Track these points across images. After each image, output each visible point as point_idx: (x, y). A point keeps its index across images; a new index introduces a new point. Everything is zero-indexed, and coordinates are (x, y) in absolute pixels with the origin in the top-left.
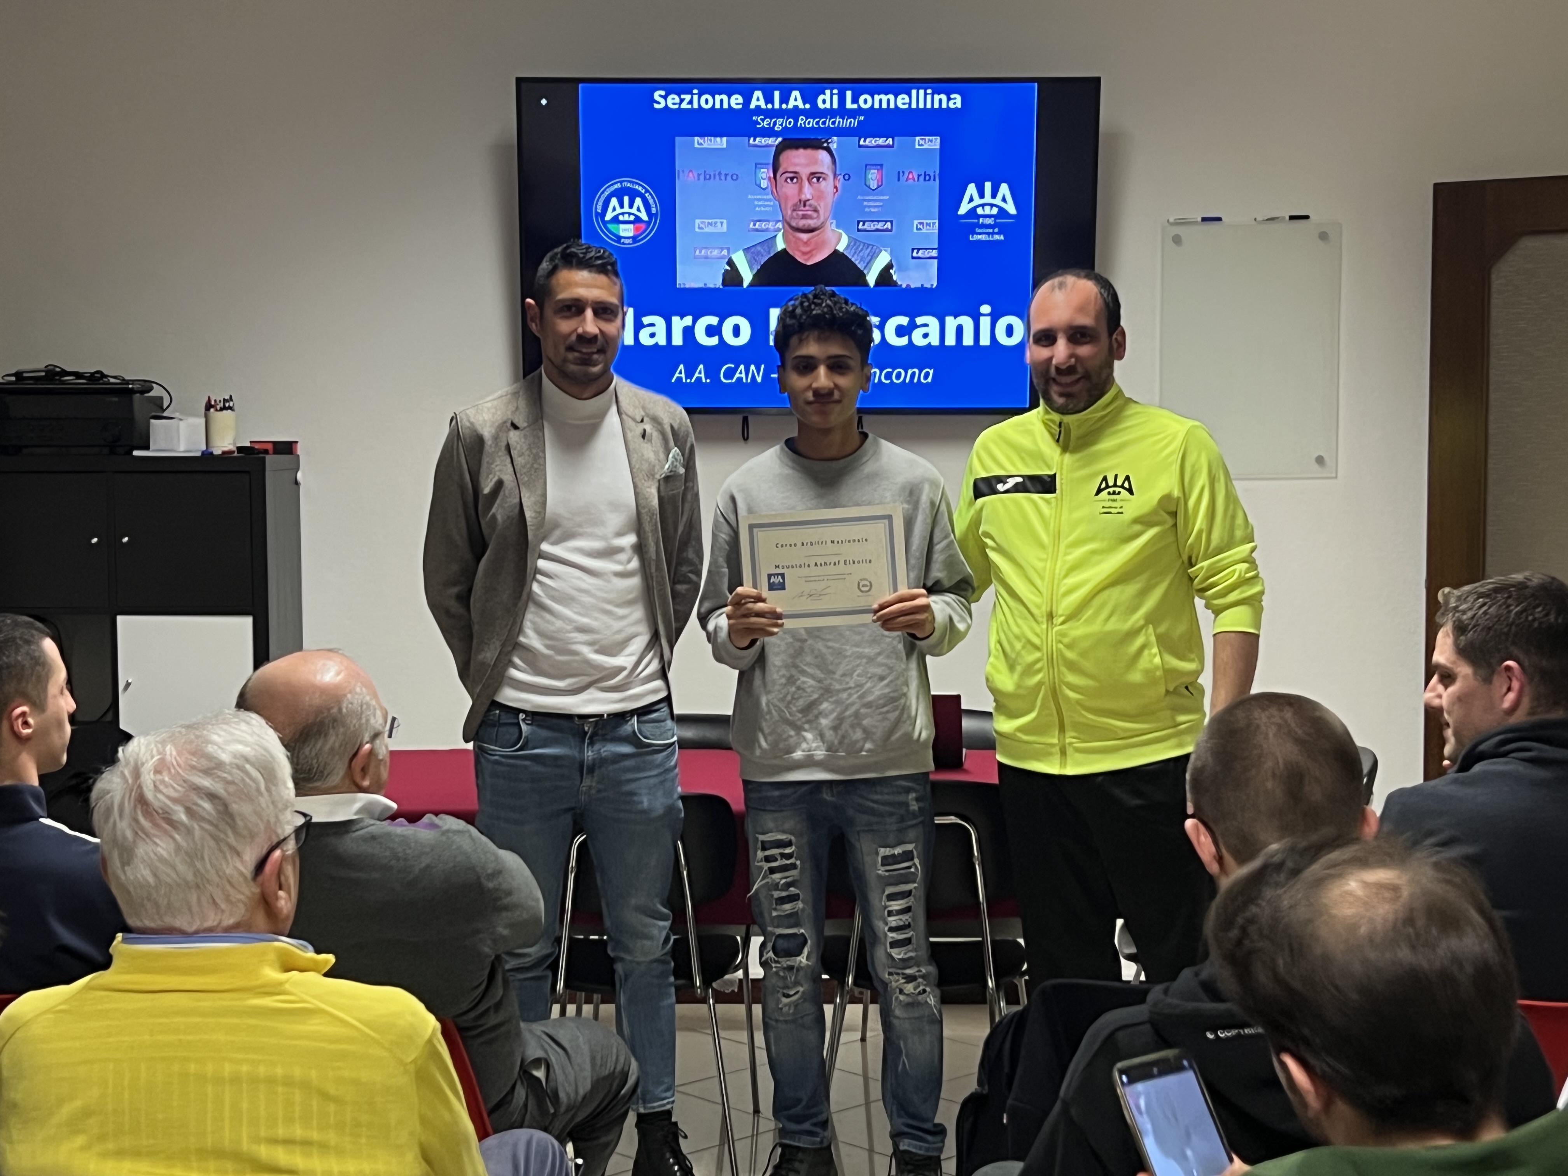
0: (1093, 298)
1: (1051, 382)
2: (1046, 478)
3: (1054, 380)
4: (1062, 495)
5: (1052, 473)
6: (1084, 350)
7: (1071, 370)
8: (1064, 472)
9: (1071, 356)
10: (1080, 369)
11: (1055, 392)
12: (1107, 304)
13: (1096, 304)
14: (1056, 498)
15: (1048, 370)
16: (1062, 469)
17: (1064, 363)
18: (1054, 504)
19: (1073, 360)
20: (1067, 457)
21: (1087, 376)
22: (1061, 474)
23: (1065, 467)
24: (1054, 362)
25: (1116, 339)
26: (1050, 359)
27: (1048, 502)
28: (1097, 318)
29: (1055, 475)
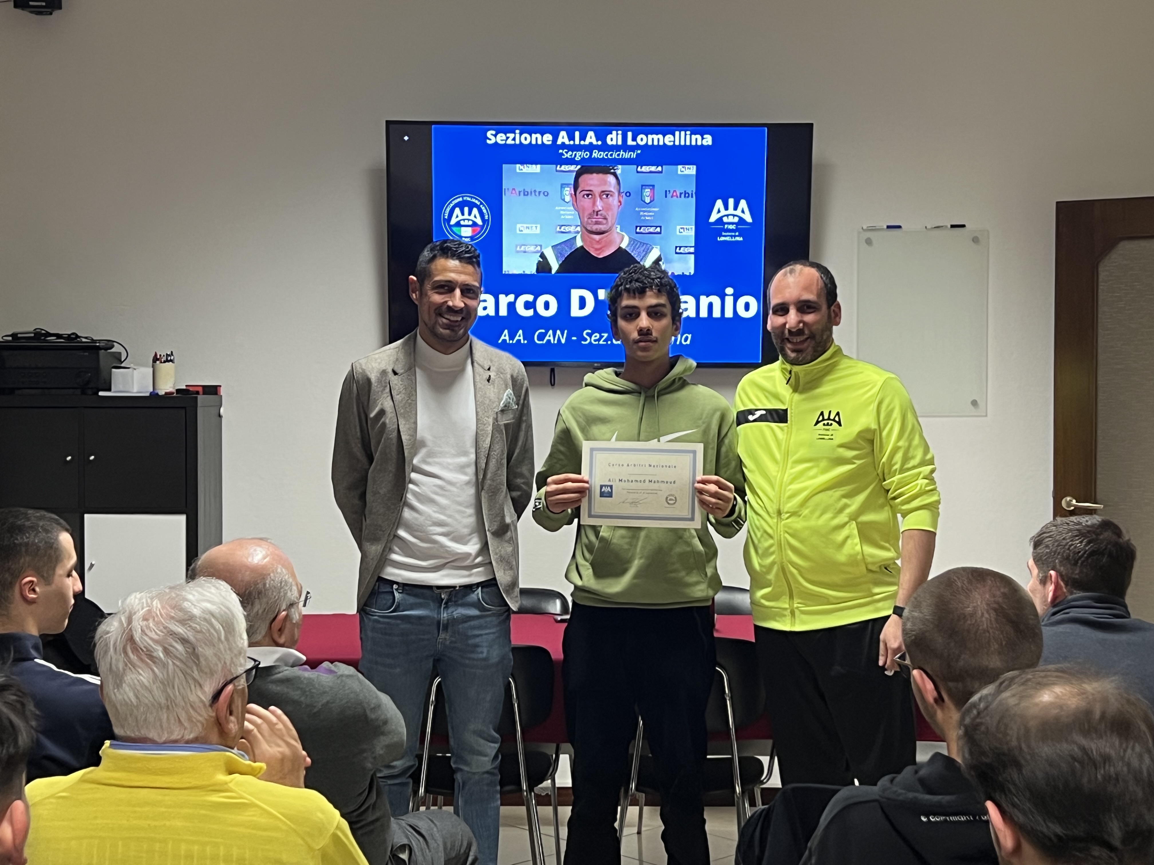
0: (815, 281)
1: (786, 341)
2: (781, 411)
3: (788, 339)
4: (792, 425)
5: (784, 408)
6: (809, 318)
7: (800, 332)
8: (793, 407)
9: (800, 322)
10: (806, 332)
11: (789, 349)
12: (826, 285)
13: (817, 285)
14: (787, 426)
15: (783, 333)
16: (791, 405)
17: (794, 328)
18: (786, 431)
19: (801, 325)
20: (797, 397)
21: (812, 336)
22: (791, 409)
23: (793, 404)
24: (787, 326)
25: (834, 311)
26: (785, 324)
27: (782, 429)
28: (819, 295)
29: (787, 410)
